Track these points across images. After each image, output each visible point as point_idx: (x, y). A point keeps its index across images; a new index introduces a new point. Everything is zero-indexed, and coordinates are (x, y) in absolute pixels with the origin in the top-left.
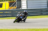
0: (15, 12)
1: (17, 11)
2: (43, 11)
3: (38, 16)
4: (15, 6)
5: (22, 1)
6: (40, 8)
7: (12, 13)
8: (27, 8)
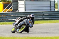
1: (13, 15)
2: (45, 15)
3: (39, 21)
4: (10, 8)
6: (41, 11)
7: (7, 17)
8: (25, 11)
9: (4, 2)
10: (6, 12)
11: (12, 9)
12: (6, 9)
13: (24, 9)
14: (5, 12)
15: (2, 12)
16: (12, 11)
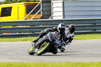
0: (39, 25)
2: (97, 24)
3: (87, 35)
5: (52, 2)
6: (91, 18)
7: (32, 28)
8: (64, 18)
9: (27, 3)
10: (31, 20)
11: (41, 15)
12: (31, 14)
13: (61, 14)
14: (29, 20)
15: (24, 20)
16: (42, 18)
